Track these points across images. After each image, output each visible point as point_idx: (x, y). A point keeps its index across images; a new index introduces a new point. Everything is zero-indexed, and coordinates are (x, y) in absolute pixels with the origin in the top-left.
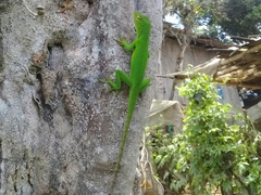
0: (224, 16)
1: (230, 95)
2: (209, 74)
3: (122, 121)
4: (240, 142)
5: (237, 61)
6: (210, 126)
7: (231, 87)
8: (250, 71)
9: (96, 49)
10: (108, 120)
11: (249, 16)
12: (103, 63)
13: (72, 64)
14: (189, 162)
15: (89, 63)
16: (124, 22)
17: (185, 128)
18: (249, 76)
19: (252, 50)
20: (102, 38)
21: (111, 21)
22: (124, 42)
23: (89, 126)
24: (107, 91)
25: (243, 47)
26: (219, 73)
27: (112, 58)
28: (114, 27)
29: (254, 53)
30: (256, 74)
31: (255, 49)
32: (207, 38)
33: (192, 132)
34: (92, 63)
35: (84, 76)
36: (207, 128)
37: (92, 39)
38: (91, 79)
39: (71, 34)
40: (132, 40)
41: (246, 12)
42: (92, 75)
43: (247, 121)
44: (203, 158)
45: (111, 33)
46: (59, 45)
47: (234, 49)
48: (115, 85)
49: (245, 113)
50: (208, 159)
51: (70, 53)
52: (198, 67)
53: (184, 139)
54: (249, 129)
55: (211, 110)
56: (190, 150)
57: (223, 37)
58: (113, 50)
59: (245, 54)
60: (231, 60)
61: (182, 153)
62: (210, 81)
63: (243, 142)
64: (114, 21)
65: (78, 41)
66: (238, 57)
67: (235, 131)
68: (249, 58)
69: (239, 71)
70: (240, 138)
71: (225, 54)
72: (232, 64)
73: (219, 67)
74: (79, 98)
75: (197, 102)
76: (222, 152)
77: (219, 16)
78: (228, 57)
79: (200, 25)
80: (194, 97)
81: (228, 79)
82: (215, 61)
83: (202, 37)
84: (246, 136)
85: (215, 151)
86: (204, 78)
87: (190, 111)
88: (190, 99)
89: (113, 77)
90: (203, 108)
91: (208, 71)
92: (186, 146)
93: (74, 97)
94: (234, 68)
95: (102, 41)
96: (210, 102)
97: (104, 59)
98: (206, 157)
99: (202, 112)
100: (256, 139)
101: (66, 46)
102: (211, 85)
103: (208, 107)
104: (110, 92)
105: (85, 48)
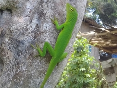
0: (102, 11)
1: (95, 52)
2: (87, 39)
3: (39, 80)
4: (94, 78)
5: (103, 36)
6: (82, 66)
7: (96, 48)
8: (108, 43)
9: (35, 21)
10: (29, 77)
11: (113, 14)
12: (37, 33)
13: (15, 27)
14: (65, 83)
15: (27, 30)
16: (60, 7)
17: (68, 64)
18: (107, 45)
19: (112, 32)
20: (41, 15)
21: (51, 4)
22: (56, 22)
23: (14, 78)
24: (34, 55)
25: (108, 29)
26: (93, 39)
27: (45, 32)
28: (52, 9)
29: (112, 34)
30: (110, 45)
31: (113, 32)
32: (91, 20)
33: (71, 67)
34: (30, 31)
35: (21, 38)
36: (79, 67)
37: (34, 13)
38: (26, 42)
39: (20, 5)
40: (62, 22)
41: (112, 12)
42: (27, 39)
43: (100, 69)
44: (73, 82)
45: (49, 13)
46: (9, 10)
47: (103, 29)
48: (41, 53)
49: (100, 64)
50: (75, 84)
51: (15, 19)
52: (83, 34)
53: (66, 70)
54: (100, 73)
55: (84, 58)
56: (68, 76)
57: (98, 21)
58: (47, 26)
59: (108, 33)
60: (100, 34)
61: (63, 77)
62: (87, 43)
63: (96, 79)
64: (53, 5)
65: (24, 11)
66: (104, 34)
67: (93, 72)
68: (109, 36)
69: (102, 41)
70: (95, 76)
71: (98, 31)
72: (100, 37)
73: (93, 36)
74: (12, 54)
75: (78, 52)
76: (84, 82)
77: (99, 10)
78: (99, 33)
79: (89, 12)
80: (77, 49)
81: (96, 44)
82: (92, 33)
83: (89, 19)
84: (98, 76)
85: (81, 80)
86: (84, 40)
87: (73, 56)
88: (75, 49)
89: (42, 46)
90: (80, 56)
91: (88, 37)
92: (66, 74)
93: (9, 52)
94: (100, 39)
95: (41, 16)
96: (84, 54)
97: (39, 30)
98: (75, 82)
99: (79, 58)
100: (103, 79)
101: (14, 13)
102: (87, 45)
103: (83, 56)
104: (37, 57)
105: (27, 18)
